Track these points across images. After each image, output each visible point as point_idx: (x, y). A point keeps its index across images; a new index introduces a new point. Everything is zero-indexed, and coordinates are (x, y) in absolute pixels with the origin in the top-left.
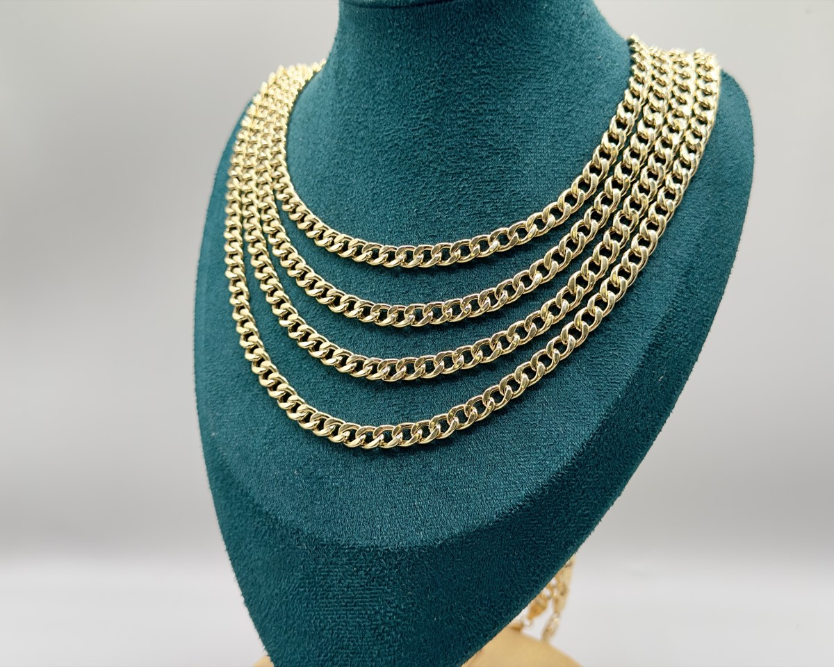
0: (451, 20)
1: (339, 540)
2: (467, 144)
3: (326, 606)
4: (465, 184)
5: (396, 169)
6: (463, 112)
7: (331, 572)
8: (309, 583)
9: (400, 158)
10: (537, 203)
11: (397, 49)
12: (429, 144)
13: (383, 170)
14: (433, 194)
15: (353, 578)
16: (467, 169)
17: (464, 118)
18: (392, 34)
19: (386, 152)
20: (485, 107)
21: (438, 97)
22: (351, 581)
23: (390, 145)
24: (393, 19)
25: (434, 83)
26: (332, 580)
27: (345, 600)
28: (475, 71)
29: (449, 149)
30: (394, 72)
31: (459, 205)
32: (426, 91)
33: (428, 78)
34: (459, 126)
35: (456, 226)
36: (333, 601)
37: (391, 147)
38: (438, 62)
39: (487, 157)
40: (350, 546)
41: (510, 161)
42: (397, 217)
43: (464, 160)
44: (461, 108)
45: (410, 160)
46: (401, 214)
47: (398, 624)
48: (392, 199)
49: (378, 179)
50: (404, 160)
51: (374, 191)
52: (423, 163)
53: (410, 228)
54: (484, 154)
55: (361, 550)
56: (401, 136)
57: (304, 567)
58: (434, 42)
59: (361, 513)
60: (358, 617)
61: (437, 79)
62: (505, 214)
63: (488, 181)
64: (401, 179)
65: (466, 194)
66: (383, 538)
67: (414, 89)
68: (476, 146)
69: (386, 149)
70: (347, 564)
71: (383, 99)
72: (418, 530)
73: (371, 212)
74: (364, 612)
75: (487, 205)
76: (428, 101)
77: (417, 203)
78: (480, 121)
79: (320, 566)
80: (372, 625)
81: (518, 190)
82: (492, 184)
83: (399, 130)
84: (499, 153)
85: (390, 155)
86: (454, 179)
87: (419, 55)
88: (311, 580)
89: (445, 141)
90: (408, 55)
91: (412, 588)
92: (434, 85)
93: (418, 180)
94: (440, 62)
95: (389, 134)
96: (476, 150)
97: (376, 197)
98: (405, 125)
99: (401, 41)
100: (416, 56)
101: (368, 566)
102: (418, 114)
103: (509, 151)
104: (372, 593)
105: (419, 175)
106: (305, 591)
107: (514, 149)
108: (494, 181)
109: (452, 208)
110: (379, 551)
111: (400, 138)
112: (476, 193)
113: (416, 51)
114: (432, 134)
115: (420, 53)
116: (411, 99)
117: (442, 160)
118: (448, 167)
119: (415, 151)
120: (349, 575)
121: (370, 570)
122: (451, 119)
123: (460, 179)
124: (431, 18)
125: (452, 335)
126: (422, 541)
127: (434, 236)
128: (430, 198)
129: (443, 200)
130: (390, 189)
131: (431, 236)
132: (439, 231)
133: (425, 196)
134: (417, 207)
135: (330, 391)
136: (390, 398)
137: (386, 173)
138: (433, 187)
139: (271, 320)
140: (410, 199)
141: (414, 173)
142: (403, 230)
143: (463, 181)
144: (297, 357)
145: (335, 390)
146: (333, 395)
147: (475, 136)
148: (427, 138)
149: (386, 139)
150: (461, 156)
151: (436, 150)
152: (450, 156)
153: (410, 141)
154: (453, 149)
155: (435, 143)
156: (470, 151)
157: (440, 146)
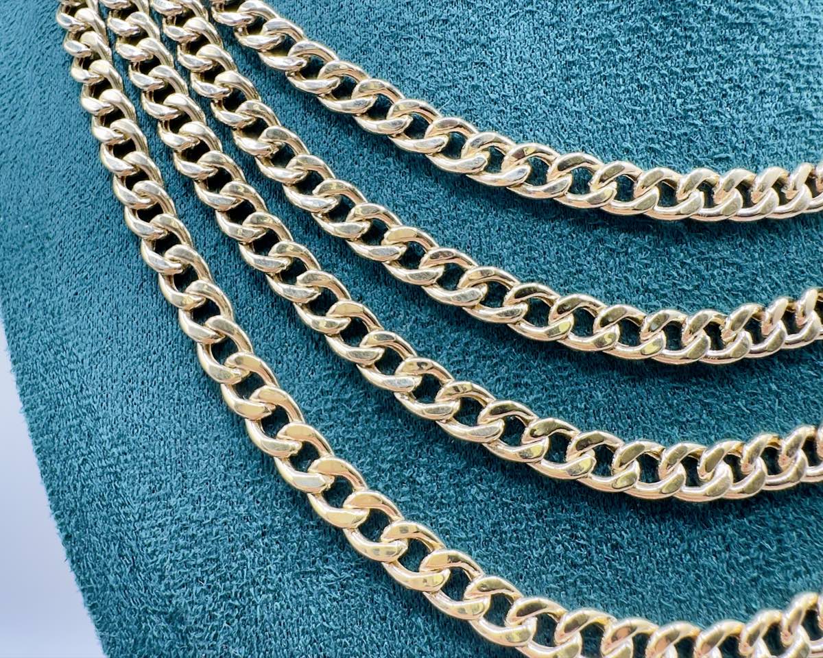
4: (764, 49)
5: (618, 9)
14: (710, 67)
31: (762, 93)
35: (762, 136)
42: (639, 117)
46: (646, 112)
48: (618, 76)
49: (574, 30)
51: (570, 58)
53: (674, 142)
64: (635, 30)
73: (568, 104)
77: (678, 87)
86: (744, 36)
93: (674, 34)
97: (575, 70)
123: (756, 38)
127: (728, 158)
128: (705, 77)
129: (731, 79)
130: (608, 53)
131: (721, 159)
132: (734, 148)
133: (692, 70)
134: (679, 96)
135: (566, 549)
136: (728, 549)
137: (595, 16)
138: (708, 51)
139: (333, 375)
140: (663, 76)
141: (664, 18)
142: (657, 146)
143: (758, 41)
144: (441, 469)
145: (580, 546)
146: (579, 561)
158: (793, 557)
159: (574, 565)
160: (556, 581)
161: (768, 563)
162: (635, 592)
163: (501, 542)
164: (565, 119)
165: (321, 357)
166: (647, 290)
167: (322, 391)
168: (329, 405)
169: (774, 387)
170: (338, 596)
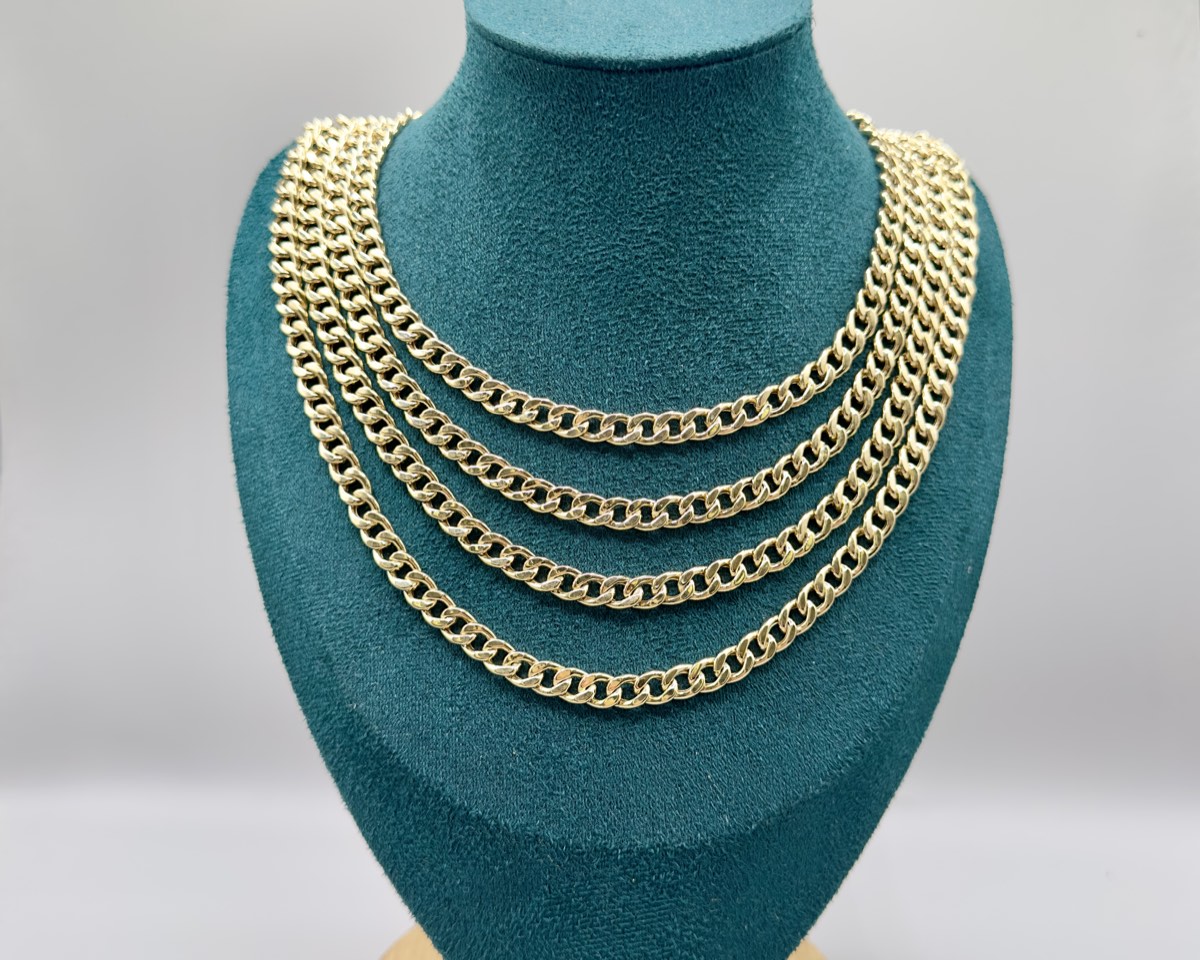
0: (693, 94)
1: (605, 844)
2: (713, 269)
3: (592, 937)
4: (713, 325)
5: (611, 303)
6: (705, 223)
7: (596, 888)
8: (561, 909)
9: (616, 287)
10: (805, 349)
11: (609, 130)
12: (661, 269)
13: (590, 304)
14: (671, 339)
15: (631, 892)
16: (716, 303)
17: (707, 232)
18: (601, 108)
19: (593, 277)
20: (733, 217)
21: (672, 202)
22: (628, 897)
23: (598, 267)
24: (606, 86)
25: (665, 182)
26: (598, 900)
27: (621, 925)
28: (719, 167)
29: (689, 276)
30: (602, 163)
31: (709, 354)
32: (653, 193)
33: (656, 175)
34: (701, 243)
35: (706, 383)
36: (600, 928)
37: (600, 271)
38: (671, 153)
39: (740, 286)
40: (625, 849)
41: (768, 292)
42: (620, 372)
43: (709, 291)
44: (703, 219)
45: (632, 290)
46: (625, 368)
47: (699, 944)
48: (607, 346)
49: (582, 317)
50: (622, 291)
51: (578, 334)
52: (653, 295)
53: (642, 388)
54: (736, 283)
55: (642, 852)
56: (617, 255)
57: (549, 887)
58: (667, 125)
59: (632, 800)
60: (643, 945)
61: (669, 176)
62: (769, 366)
63: (743, 321)
64: (620, 317)
65: (716, 339)
66: (671, 832)
67: (635, 189)
68: (725, 272)
69: (593, 273)
70: (620, 875)
71: (582, 199)
72: (721, 813)
73: (576, 363)
74: (650, 937)
75: (746, 354)
76: (655, 208)
77: (647, 353)
78: (728, 237)
79: (576, 884)
80: (663, 951)
81: (781, 333)
82: (749, 324)
83: (613, 247)
84: (754, 282)
85: (600, 281)
86: (698, 317)
87: (643, 141)
88: (563, 905)
89: (683, 265)
90: (627, 140)
91: (717, 892)
92: (666, 185)
93: (646, 319)
94: (675, 152)
95: (596, 252)
96: (725, 277)
97: (581, 342)
98: (621, 240)
99: (616, 120)
100: (639, 142)
101: (653, 874)
102: (641, 225)
103: (766, 278)
104: (660, 909)
105: (648, 312)
106: (555, 921)
107: (772, 275)
108: (751, 320)
109: (699, 359)
110: (669, 850)
111: (614, 257)
112: (728, 337)
113: (639, 136)
114: (664, 253)
115: (646, 138)
116: (631, 202)
117: (680, 292)
118: (689, 300)
119: (638, 278)
120: (624, 889)
121: (657, 878)
122: (691, 234)
123: (707, 318)
124: (667, 90)
125: (720, 536)
126: (729, 828)
127: (677, 398)
128: (667, 345)
129: (685, 347)
130: (603, 331)
131: (673, 399)
132: (684, 391)
133: (658, 341)
134: (648, 358)
135: (547, 627)
136: (645, 632)
137: (595, 308)
138: (670, 329)
139: (426, 526)
140: (637, 346)
141: (640, 309)
142: (630, 391)
143: (710, 320)
144: (482, 580)
145: (556, 626)
146: (554, 634)
147: (722, 258)
148: (656, 259)
149: (591, 258)
150: (705, 285)
151: (670, 277)
152: (691, 286)
153: (631, 264)
154: (694, 275)
155: (668, 267)
156: (717, 278)
157: (677, 272)
158: (687, 640)
159: (551, 636)
160: (540, 644)
161: (670, 642)
162: (584, 653)
163: (511, 622)
164: (573, 373)
165: (420, 515)
166: (614, 479)
167: (419, 536)
168: (422, 543)
169: (692, 540)
170: (417, 648)
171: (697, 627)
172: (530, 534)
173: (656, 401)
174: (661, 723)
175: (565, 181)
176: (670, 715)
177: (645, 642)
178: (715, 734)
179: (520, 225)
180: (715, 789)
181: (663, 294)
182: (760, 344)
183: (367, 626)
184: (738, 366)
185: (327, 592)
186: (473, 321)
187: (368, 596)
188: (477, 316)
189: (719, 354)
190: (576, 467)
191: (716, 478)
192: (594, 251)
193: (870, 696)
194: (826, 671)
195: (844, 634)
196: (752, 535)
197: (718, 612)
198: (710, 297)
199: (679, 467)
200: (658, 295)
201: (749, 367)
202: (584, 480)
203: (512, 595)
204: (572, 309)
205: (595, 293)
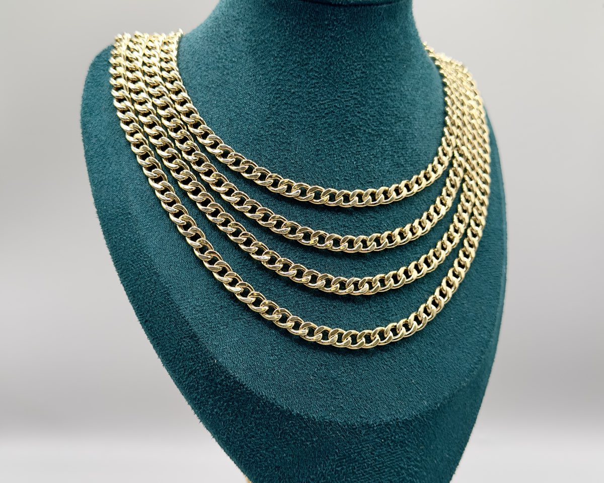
0: (374, 20)
1: (367, 422)
2: (383, 113)
3: (363, 475)
4: (385, 143)
5: (334, 131)
6: (378, 89)
7: (363, 447)
8: (346, 462)
9: (336, 122)
10: (425, 157)
11: (331, 37)
12: (359, 112)
13: (323, 131)
14: (366, 150)
15: (381, 447)
16: (386, 131)
17: (379, 94)
18: (328, 25)
20: (390, 86)
21: (363, 77)
22: (380, 450)
23: (326, 111)
24: (332, 13)
25: (360, 66)
26: (365, 453)
27: (378, 466)
28: (384, 59)
29: (372, 116)
30: (327, 55)
31: (385, 158)
32: (354, 72)
33: (355, 62)
34: (377, 100)
35: (384, 174)
36: (367, 470)
37: (327, 114)
38: (363, 50)
39: (395, 123)
40: (377, 424)
41: (407, 127)
42: (341, 168)
43: (382, 125)
44: (377, 87)
45: (345, 124)
47: (416, 472)
48: (334, 154)
49: (319, 138)
50: (340, 124)
51: (318, 148)
52: (356, 127)
53: (353, 177)
54: (393, 121)
55: (387, 424)
56: (336, 105)
57: (339, 450)
58: (361, 35)
59: (377, 397)
60: (390, 476)
61: (362, 63)
62: (412, 165)
63: (398, 141)
64: (339, 138)
65: (387, 150)
66: (399, 412)
67: (345, 69)
68: (389, 115)
70: (376, 438)
71: (316, 75)
72: (422, 399)
73: (318, 164)
74: (393, 471)
75: (401, 159)
76: (355, 80)
77: (355, 157)
78: (389, 97)
79: (353, 446)
80: (400, 478)
81: (415, 148)
82: (401, 143)
83: (334, 100)
84: (401, 121)
85: (328, 119)
86: (378, 139)
87: (349, 43)
88: (347, 459)
89: (369, 110)
90: (341, 42)
91: (423, 443)
92: (360, 68)
93: (353, 139)
94: (364, 50)
96: (389, 118)
97: (320, 152)
98: (338, 97)
99: (335, 32)
100: (347, 44)
101: (392, 436)
102: (348, 89)
103: (406, 119)
104: (396, 455)
105: (354, 136)
106: (342, 469)
107: (408, 118)
109: (380, 161)
110: (399, 422)
111: (335, 106)
112: (392, 150)
113: (347, 40)
114: (360, 104)
115: (351, 42)
116: (343, 76)
117: (369, 125)
118: (373, 130)
119: (347, 117)
120: (378, 446)
121: (395, 438)
122: (372, 94)
123: (382, 139)
124: (362, 17)
126: (427, 407)
127: (372, 182)
128: (364, 154)
129: (373, 154)
130: (331, 146)
131: (369, 182)
132: (374, 178)
133: (360, 151)
134: (355, 161)
135: (319, 308)
136: (370, 307)
137: (326, 134)
138: (365, 145)
139: (241, 257)
140: (349, 154)
141: (350, 134)
142: (348, 178)
143: (383, 140)
144: (279, 285)
145: (323, 307)
146: (323, 312)
147: (387, 108)
148: (356, 107)
149: (322, 106)
150: (380, 122)
151: (364, 117)
152: (373, 122)
153: (344, 110)
154: (375, 116)
155: (362, 112)
156: (385, 118)
157: (366, 114)
158: (392, 310)
159: (321, 313)
160: (316, 318)
161: (383, 312)
162: (341, 321)
163: (298, 307)
164: (317, 169)
165: (237, 251)
166: (345, 226)
167: (238, 263)
168: (241, 267)
169: (387, 257)
170: (247, 325)
171: (396, 303)
172: (303, 258)
173: (362, 183)
174: (386, 355)
175: (306, 64)
176: (389, 350)
177: (371, 313)
178: (412, 359)
179: (280, 89)
180: (417, 387)
181: (360, 126)
182: (406, 154)
183: (215, 316)
184: (398, 165)
185: (188, 299)
186: (255, 142)
187: (213, 299)
188: (258, 140)
189: (389, 159)
190: (323, 221)
191: (394, 225)
192: (324, 102)
193: (480, 334)
194: (458, 323)
195: (463, 304)
196: (415, 254)
197: (404, 295)
198: (383, 128)
199: (376, 219)
200: (358, 127)
201: (402, 165)
202: (328, 227)
203: (297, 292)
204: (313, 134)
205: (326, 125)
